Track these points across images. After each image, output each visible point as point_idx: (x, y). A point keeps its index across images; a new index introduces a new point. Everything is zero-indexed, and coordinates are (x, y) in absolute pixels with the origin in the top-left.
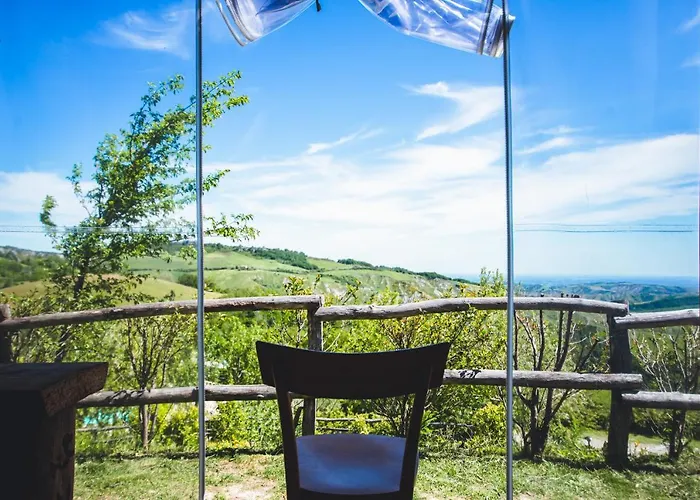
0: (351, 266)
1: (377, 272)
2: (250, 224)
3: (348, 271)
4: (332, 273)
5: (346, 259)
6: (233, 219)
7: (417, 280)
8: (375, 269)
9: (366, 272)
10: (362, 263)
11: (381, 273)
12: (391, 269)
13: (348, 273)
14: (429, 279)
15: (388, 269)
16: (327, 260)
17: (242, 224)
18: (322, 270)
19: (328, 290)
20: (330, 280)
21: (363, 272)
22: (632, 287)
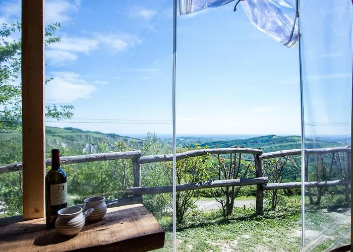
0: (71, 131)
1: (85, 134)
2: (71, 111)
3: (69, 134)
4: (60, 134)
5: (68, 127)
6: (62, 108)
7: (106, 137)
8: (85, 132)
9: (79, 134)
10: (77, 129)
11: (87, 134)
12: (93, 132)
13: (70, 134)
14: (112, 137)
15: (91, 132)
16: (57, 128)
17: (67, 110)
18: (55, 133)
19: (58, 143)
20: (59, 138)
21: (77, 133)
22: (194, 138)
